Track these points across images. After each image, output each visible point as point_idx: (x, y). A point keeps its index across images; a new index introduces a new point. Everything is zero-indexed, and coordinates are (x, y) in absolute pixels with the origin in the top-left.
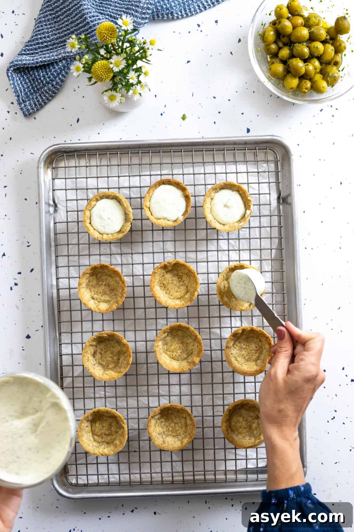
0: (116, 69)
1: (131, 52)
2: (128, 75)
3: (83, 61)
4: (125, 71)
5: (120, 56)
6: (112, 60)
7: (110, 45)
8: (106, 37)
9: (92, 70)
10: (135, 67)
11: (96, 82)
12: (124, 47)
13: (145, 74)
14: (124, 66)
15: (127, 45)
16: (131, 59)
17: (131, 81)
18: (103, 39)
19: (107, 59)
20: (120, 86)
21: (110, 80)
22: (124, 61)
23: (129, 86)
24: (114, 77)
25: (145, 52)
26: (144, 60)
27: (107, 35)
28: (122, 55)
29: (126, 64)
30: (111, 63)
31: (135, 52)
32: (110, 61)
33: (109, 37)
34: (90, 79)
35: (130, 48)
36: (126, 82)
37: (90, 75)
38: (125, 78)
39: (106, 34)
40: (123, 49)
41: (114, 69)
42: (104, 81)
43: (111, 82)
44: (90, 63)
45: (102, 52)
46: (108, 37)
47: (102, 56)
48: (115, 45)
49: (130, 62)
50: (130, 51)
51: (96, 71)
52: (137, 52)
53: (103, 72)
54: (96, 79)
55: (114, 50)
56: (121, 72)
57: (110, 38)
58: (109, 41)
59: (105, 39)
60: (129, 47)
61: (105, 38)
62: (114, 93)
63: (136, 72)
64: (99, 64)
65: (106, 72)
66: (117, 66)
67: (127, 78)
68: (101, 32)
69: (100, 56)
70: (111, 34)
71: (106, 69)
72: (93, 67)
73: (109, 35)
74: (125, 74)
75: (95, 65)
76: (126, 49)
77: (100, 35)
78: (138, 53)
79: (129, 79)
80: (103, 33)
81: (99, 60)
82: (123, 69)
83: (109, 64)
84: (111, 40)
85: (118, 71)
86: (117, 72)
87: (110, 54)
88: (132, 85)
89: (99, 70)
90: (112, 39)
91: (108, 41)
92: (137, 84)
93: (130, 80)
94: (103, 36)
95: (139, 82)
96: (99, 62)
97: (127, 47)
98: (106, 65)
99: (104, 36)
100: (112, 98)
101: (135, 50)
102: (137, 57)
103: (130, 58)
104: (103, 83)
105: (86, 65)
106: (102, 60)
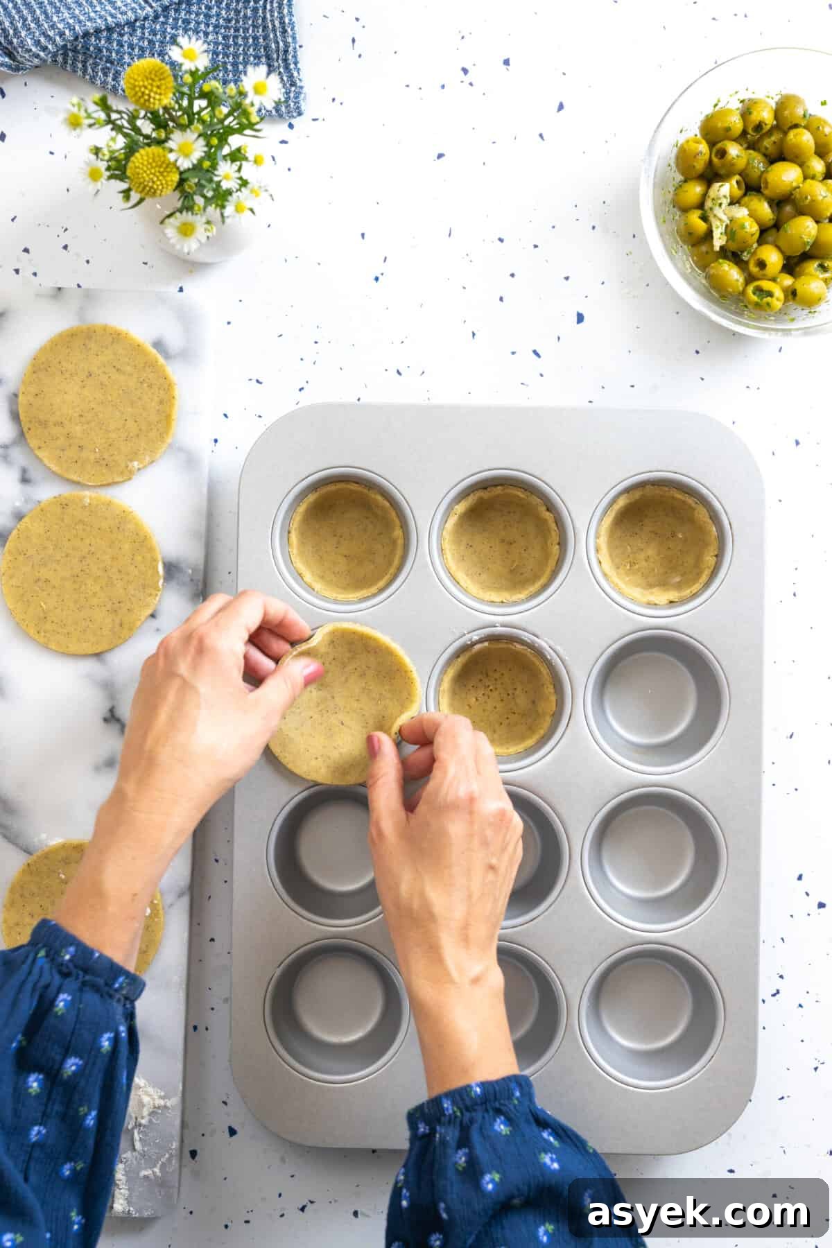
0: (185, 164)
1: (213, 116)
2: (216, 173)
3: (104, 155)
4: (207, 164)
5: (188, 130)
6: (170, 142)
7: (161, 112)
8: (149, 95)
9: (129, 173)
10: (226, 150)
11: (141, 201)
12: (196, 109)
13: (256, 162)
14: (203, 154)
15: (199, 104)
16: (215, 136)
17: (225, 185)
18: (142, 100)
19: (160, 142)
20: (199, 201)
21: (175, 190)
22: (202, 142)
23: (221, 197)
24: (182, 182)
25: (246, 114)
26: (248, 132)
27: (151, 91)
28: (192, 127)
29: (206, 149)
30: (171, 150)
31: (222, 116)
32: (167, 145)
33: (156, 93)
34: (126, 194)
35: (209, 109)
36: (214, 190)
37: (124, 186)
38: (211, 181)
39: (146, 87)
40: (194, 114)
41: (179, 164)
42: (160, 195)
43: (177, 195)
44: (122, 157)
45: (147, 127)
46: (152, 94)
47: (147, 137)
48: (173, 109)
49: (215, 141)
50: (211, 117)
51: (138, 174)
52: (227, 116)
53: (154, 174)
54: (141, 192)
55: (172, 119)
56: (197, 168)
57: (157, 97)
58: (157, 102)
59: (145, 100)
60: (206, 108)
61: (146, 97)
62: (186, 217)
63: (233, 161)
64: (142, 155)
65: (161, 173)
66: (187, 156)
67: (216, 179)
68: (135, 86)
69: (141, 138)
70: (158, 87)
71: (160, 166)
72: (130, 165)
73: (155, 89)
74: (208, 171)
75: (133, 159)
76: (199, 113)
77: (133, 93)
78: (231, 118)
79: (220, 182)
80: (140, 87)
81: (143, 148)
82: (201, 161)
83: (166, 152)
84: (159, 100)
85: (191, 166)
86: (189, 169)
87: (166, 130)
88: (229, 192)
89: (145, 172)
90: (162, 97)
91: (154, 104)
92: (239, 190)
93: (222, 184)
94: (140, 94)
95: (244, 183)
96: (142, 151)
97: (202, 109)
98: (159, 156)
99: (143, 93)
100: (186, 230)
101: (221, 112)
102: (228, 127)
103: (212, 132)
104: (157, 199)
105: (113, 163)
106: (149, 145)
